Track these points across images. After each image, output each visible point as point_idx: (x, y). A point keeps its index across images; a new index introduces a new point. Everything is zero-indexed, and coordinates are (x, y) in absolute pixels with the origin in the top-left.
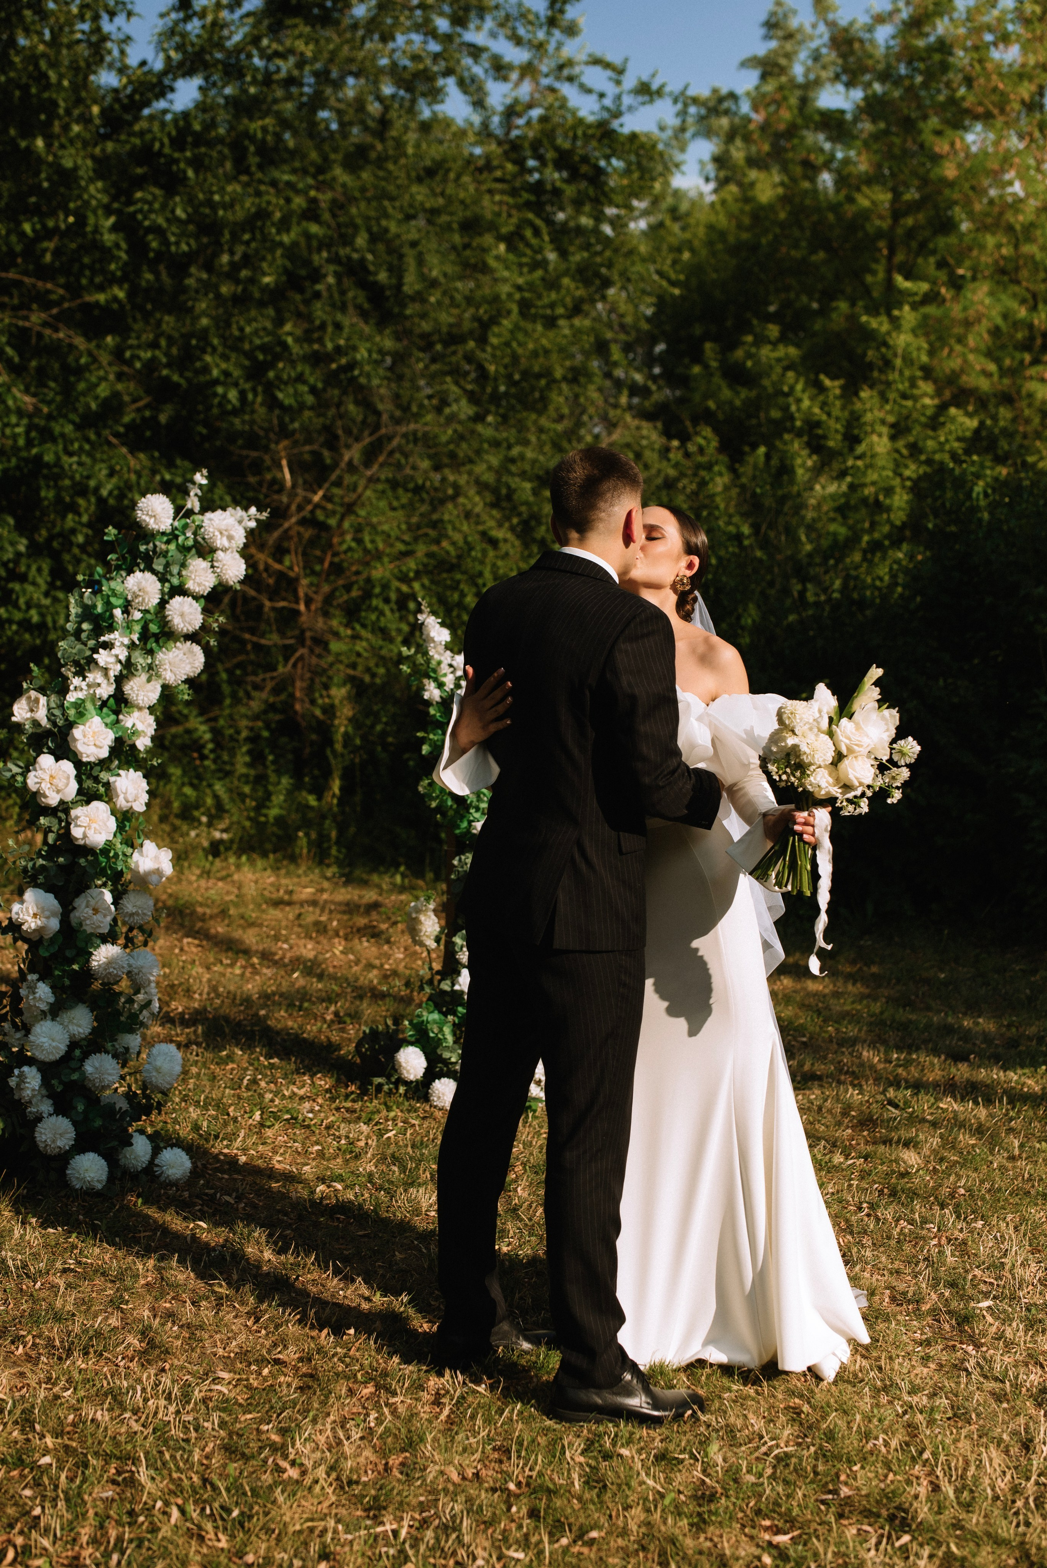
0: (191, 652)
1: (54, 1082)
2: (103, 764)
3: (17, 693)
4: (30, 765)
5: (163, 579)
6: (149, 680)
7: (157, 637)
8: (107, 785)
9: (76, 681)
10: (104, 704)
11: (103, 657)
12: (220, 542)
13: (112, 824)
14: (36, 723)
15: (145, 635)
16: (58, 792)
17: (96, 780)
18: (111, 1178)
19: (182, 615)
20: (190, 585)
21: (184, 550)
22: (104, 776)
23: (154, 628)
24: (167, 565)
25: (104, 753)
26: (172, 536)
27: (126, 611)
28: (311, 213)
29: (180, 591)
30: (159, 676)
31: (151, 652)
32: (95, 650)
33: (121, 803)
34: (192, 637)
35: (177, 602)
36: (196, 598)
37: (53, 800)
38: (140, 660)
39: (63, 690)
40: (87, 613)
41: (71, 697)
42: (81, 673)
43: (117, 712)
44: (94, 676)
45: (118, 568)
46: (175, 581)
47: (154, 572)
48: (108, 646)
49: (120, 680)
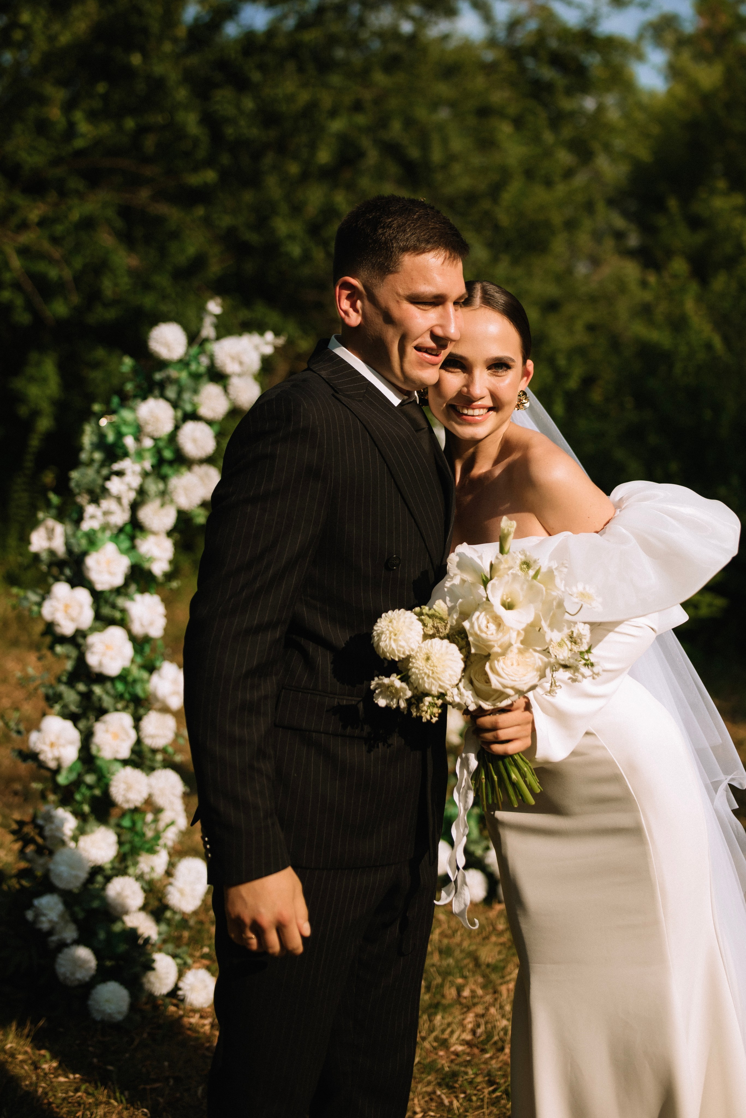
0: (207, 475)
1: (77, 909)
2: (120, 591)
3: (34, 524)
4: (46, 593)
5: (175, 405)
6: (163, 505)
7: (171, 463)
8: (123, 611)
9: (90, 510)
10: (121, 530)
11: (115, 485)
12: (230, 367)
13: (128, 649)
14: (52, 552)
15: (160, 462)
16: (73, 620)
17: (114, 606)
18: (133, 1006)
19: (195, 441)
20: (204, 411)
21: (196, 377)
22: (121, 602)
23: (168, 454)
24: (180, 393)
25: (118, 580)
26: (184, 363)
27: (138, 439)
28: (358, 107)
29: (193, 416)
30: (172, 501)
31: (164, 478)
32: (108, 478)
33: (137, 629)
34: (209, 460)
35: (190, 428)
36: (210, 423)
37: (67, 628)
38: (153, 487)
39: (79, 520)
40: (101, 444)
41: (86, 525)
42: (95, 500)
43: (132, 538)
44: (106, 504)
45: (135, 397)
46: (188, 408)
47: (168, 400)
48: (120, 474)
49: (135, 507)
